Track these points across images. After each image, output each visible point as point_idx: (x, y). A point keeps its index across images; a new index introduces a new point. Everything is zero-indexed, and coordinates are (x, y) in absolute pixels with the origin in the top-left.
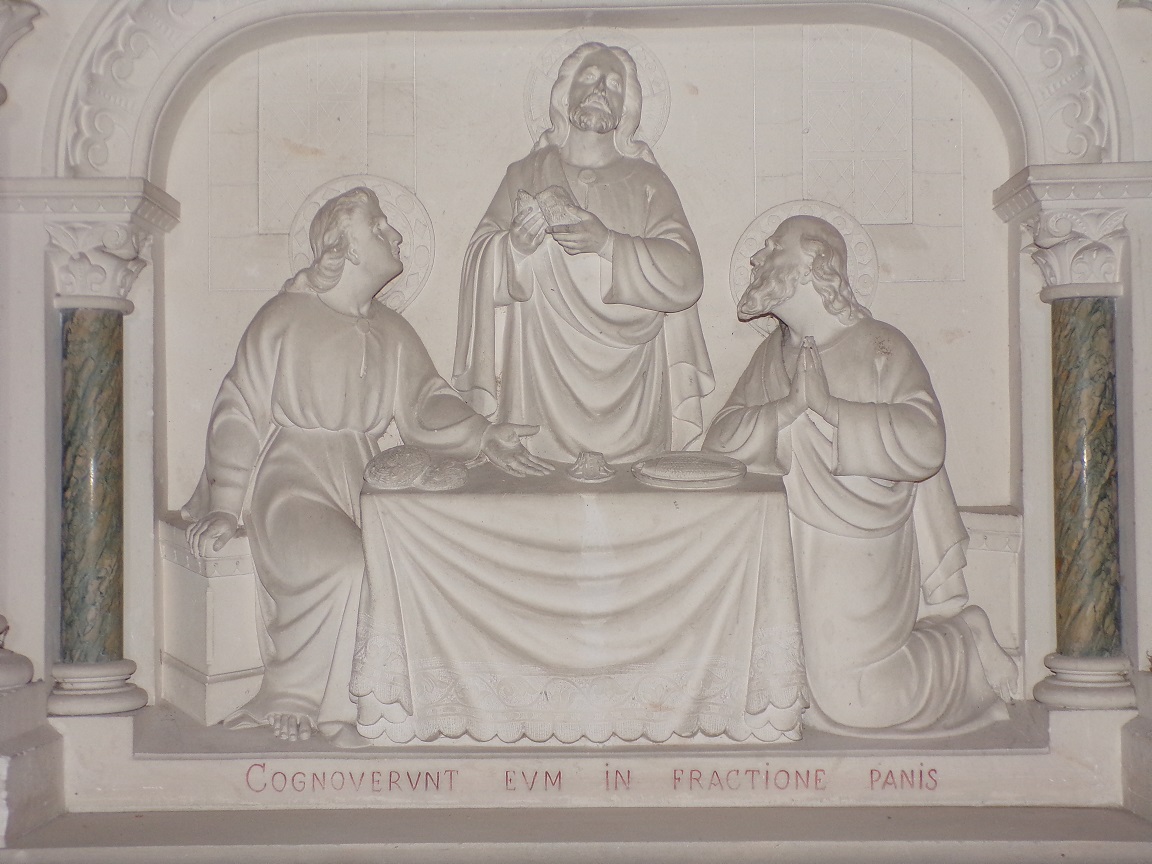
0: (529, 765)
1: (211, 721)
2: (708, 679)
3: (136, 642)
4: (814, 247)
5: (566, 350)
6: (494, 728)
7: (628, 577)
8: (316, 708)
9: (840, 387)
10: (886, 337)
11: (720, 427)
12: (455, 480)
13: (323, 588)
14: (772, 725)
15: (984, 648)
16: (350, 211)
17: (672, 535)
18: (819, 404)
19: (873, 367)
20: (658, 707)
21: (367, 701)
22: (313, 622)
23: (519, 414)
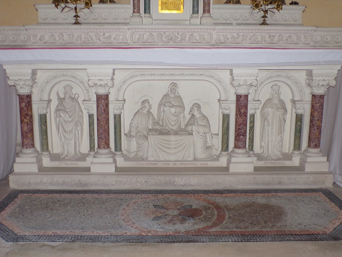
0: (165, 163)
1: (131, 157)
2: (184, 154)
3: (123, 149)
4: (197, 108)
5: (170, 118)
6: (162, 159)
7: (176, 144)
8: (143, 156)
9: (199, 123)
10: (205, 117)
11: (186, 126)
12: (158, 133)
13: (143, 144)
14: (191, 158)
15: (214, 150)
16: (146, 103)
17: (181, 139)
18: (197, 125)
19: (203, 121)
20: (179, 157)
21: (149, 156)
22: (143, 147)
23: (164, 125)
